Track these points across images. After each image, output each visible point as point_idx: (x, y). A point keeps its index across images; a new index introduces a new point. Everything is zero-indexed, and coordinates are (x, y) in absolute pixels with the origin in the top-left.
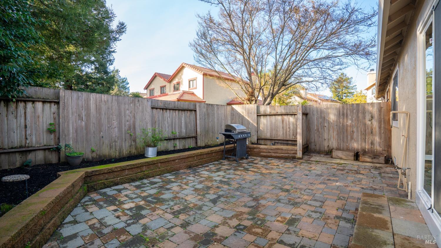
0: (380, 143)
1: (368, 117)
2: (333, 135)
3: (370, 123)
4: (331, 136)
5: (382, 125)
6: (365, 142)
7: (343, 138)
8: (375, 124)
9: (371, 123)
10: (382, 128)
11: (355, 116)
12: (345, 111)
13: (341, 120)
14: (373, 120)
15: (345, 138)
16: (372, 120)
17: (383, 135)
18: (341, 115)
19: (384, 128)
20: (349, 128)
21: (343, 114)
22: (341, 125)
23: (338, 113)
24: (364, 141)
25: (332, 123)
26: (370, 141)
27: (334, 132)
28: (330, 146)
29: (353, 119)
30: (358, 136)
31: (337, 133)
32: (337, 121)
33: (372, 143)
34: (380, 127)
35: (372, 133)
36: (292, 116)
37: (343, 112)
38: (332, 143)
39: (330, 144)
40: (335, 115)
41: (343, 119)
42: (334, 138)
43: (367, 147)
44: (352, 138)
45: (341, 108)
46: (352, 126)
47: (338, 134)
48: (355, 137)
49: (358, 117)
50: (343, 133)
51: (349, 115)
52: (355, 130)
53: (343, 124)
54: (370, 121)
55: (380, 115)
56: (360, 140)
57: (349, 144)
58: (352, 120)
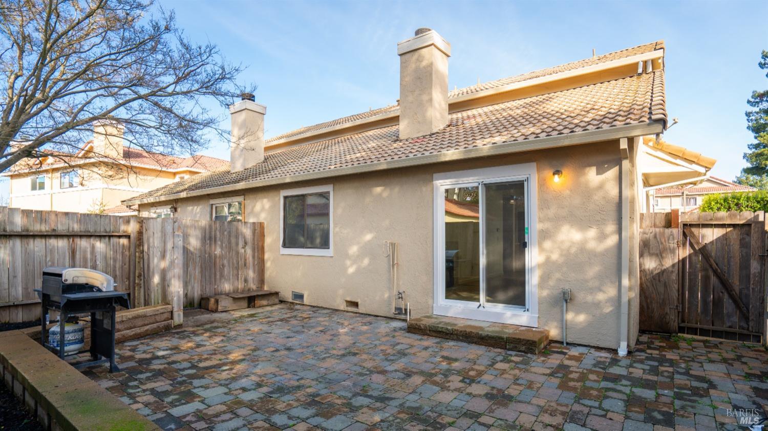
0: (253, 279)
1: (241, 244)
2: (195, 274)
3: (243, 251)
4: (190, 276)
5: (256, 254)
6: (238, 280)
7: (210, 277)
8: (249, 251)
9: (245, 251)
10: (256, 258)
11: (226, 240)
12: (213, 233)
13: (207, 246)
14: (247, 247)
15: (213, 276)
16: (245, 246)
17: (256, 267)
18: (207, 239)
19: (258, 256)
20: (218, 260)
21: (210, 238)
22: (207, 256)
23: (202, 235)
24: (236, 277)
25: (192, 253)
26: (243, 279)
27: (195, 269)
28: (189, 294)
29: (224, 245)
30: (229, 273)
31: (200, 270)
32: (200, 250)
33: (246, 281)
34: (254, 257)
35: (245, 265)
36: (103, 239)
37: (210, 233)
38: (193, 288)
39: (189, 291)
40: (197, 238)
41: (210, 245)
42: (195, 279)
43: (240, 287)
44: (222, 276)
45: (207, 227)
46: (221, 257)
47: (202, 272)
48: (226, 273)
49: (230, 242)
50: (210, 269)
51: (218, 239)
52: (225, 262)
53: (209, 254)
54: (243, 248)
55: (254, 239)
56: (231, 277)
57: (218, 286)
58: (222, 247)
